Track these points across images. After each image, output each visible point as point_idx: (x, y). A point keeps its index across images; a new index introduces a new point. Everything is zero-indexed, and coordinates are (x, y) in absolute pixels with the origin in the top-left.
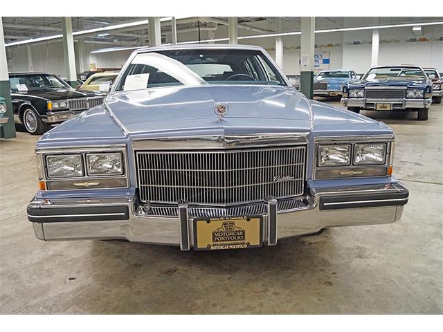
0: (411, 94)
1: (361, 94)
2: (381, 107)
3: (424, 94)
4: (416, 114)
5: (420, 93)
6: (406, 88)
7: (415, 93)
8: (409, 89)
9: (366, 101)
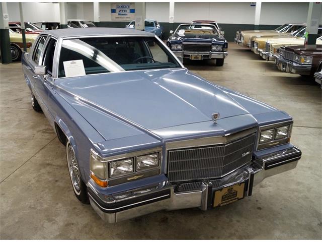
0: (214, 48)
1: (180, 47)
2: (195, 58)
3: (223, 48)
4: (215, 61)
5: (220, 48)
6: (210, 44)
7: (217, 48)
8: (213, 44)
9: (184, 53)
